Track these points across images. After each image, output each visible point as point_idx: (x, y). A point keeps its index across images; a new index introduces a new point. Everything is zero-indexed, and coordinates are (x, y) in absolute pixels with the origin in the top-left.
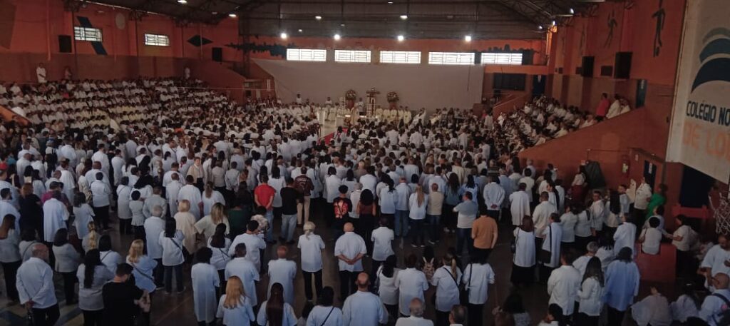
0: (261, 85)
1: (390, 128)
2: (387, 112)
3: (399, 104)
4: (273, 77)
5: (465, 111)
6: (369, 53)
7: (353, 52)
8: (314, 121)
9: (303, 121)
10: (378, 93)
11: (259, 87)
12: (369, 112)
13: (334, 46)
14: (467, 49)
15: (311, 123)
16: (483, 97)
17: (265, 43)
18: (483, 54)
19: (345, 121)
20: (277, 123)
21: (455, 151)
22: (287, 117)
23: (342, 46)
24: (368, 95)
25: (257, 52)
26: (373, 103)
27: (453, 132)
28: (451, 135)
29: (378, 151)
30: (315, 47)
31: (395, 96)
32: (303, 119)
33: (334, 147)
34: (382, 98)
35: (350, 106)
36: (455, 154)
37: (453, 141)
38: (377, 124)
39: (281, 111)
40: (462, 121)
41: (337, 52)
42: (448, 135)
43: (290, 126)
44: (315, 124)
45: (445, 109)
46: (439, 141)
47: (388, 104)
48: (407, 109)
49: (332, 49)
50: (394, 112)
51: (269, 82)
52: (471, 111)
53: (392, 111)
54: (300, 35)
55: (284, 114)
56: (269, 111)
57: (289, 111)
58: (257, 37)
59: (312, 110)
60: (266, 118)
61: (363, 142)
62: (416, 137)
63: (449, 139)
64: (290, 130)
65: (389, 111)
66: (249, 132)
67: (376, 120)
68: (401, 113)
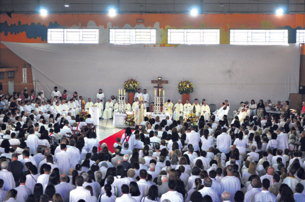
0: (14, 75)
1: (187, 127)
2: (180, 107)
3: (193, 96)
4: (30, 65)
5: (279, 103)
6: (153, 32)
7: (133, 31)
8: (88, 121)
9: (74, 121)
10: (167, 82)
11: (12, 78)
12: (157, 108)
13: (109, 24)
14: (278, 25)
15: (84, 124)
16: (300, 86)
17: (19, 22)
18: (298, 31)
19: (126, 119)
20: (41, 124)
21: (278, 156)
22: (52, 116)
23: (119, 24)
24: (156, 85)
25: (9, 33)
26: (161, 96)
27: (271, 131)
28: (269, 136)
29: (179, 158)
30: (84, 25)
31: (188, 86)
32: (73, 118)
33: (122, 155)
34: (172, 90)
35: (131, 101)
36: (279, 160)
37: (272, 143)
38: (170, 122)
39: (43, 108)
40: (277, 117)
41: (112, 32)
42: (265, 135)
43: (58, 128)
44: (89, 125)
45: (253, 102)
46: (254, 143)
47: (179, 97)
48: (203, 102)
49: (105, 27)
50: (189, 106)
51: (24, 71)
52: (288, 103)
53: (186, 105)
54: (66, 11)
55: (49, 113)
56: (28, 108)
57: (52, 108)
58: (9, 14)
59: (83, 106)
60: (24, 118)
61: (157, 147)
62: (223, 139)
63: (267, 140)
64: (59, 133)
65: (181, 105)
66: (6, 137)
67: (168, 118)
68: (198, 108)
